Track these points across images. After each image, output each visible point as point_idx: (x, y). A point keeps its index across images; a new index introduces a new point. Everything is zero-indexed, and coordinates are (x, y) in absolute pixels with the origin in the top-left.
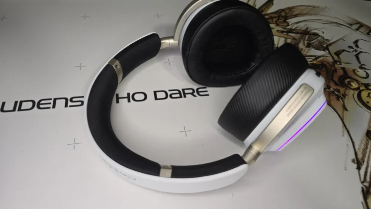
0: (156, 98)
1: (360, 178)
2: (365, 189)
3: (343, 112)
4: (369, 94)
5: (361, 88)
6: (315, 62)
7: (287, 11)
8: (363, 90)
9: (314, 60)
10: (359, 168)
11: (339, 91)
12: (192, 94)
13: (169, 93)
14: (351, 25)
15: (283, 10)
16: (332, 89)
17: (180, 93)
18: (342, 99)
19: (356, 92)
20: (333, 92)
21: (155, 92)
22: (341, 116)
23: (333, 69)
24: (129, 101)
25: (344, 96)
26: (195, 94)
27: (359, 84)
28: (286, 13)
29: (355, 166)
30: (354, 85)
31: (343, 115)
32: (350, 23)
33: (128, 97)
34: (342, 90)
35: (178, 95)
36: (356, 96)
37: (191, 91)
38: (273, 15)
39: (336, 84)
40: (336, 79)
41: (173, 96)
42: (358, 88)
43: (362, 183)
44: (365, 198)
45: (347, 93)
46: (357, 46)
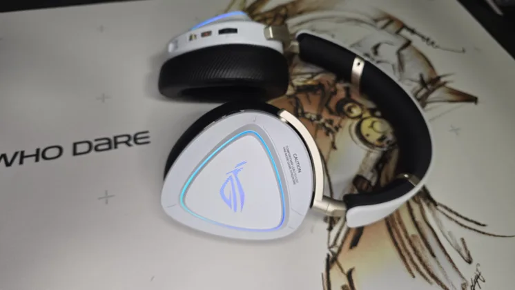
0: (75, 153)
1: (329, 242)
2: (331, 255)
3: (329, 153)
4: (373, 123)
5: (364, 116)
6: (310, 82)
7: (289, 7)
8: (366, 118)
9: (309, 79)
10: (330, 229)
11: (331, 122)
12: (127, 143)
13: (95, 144)
14: (376, 21)
15: (284, 6)
16: (322, 121)
17: (109, 143)
18: (333, 133)
19: (356, 122)
20: (323, 125)
21: (75, 145)
22: (325, 157)
23: (333, 90)
24: (37, 160)
25: (337, 129)
26: (132, 142)
27: (362, 109)
28: (287, 10)
29: (326, 225)
30: (356, 111)
31: (328, 157)
32: (376, 17)
33: (37, 156)
34: (336, 120)
35: (106, 147)
36: (353, 128)
37: (125, 139)
38: (268, 15)
39: (331, 112)
40: (332, 105)
41: (100, 148)
42: (360, 116)
43: (330, 248)
44: (328, 268)
45: (342, 124)
46: (376, 53)
